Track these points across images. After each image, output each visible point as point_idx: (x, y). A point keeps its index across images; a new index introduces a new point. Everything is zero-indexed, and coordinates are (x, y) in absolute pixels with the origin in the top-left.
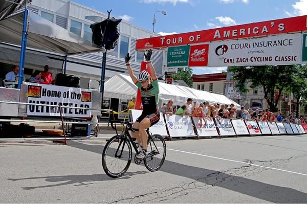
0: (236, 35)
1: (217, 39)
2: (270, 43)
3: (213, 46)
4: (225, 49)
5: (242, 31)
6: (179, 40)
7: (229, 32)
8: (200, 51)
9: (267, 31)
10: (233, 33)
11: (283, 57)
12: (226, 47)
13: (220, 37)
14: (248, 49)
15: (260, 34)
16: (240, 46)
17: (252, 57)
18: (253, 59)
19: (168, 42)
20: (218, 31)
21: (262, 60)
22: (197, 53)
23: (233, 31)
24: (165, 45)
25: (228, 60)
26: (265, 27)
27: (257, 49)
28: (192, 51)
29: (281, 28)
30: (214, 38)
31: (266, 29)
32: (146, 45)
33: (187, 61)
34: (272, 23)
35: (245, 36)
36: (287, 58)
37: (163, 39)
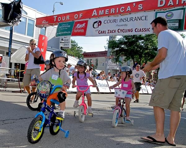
0: (108, 13)
1: (94, 16)
2: (132, 18)
3: (91, 21)
4: (99, 24)
5: (113, 10)
6: (67, 18)
7: (103, 11)
8: (81, 25)
9: (130, 10)
10: (106, 11)
11: (140, 29)
12: (100, 22)
13: (96, 15)
14: (117, 24)
15: (125, 12)
16: (110, 21)
17: (119, 29)
18: (119, 31)
19: (59, 20)
20: (95, 10)
21: (126, 31)
22: (79, 26)
23: (106, 10)
24: (57, 21)
25: (102, 31)
26: (129, 7)
27: (122, 23)
28: (76, 25)
29: (140, 8)
30: (93, 15)
31: (130, 8)
32: (43, 22)
33: (71, 31)
34: (134, 4)
35: (115, 14)
36: (143, 29)
37: (55, 17)
